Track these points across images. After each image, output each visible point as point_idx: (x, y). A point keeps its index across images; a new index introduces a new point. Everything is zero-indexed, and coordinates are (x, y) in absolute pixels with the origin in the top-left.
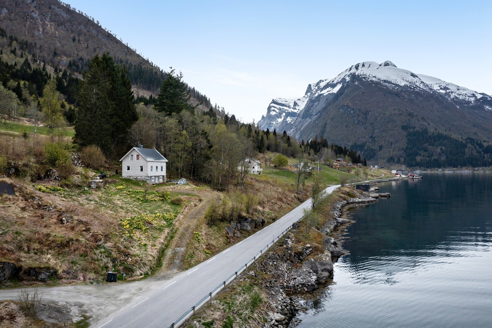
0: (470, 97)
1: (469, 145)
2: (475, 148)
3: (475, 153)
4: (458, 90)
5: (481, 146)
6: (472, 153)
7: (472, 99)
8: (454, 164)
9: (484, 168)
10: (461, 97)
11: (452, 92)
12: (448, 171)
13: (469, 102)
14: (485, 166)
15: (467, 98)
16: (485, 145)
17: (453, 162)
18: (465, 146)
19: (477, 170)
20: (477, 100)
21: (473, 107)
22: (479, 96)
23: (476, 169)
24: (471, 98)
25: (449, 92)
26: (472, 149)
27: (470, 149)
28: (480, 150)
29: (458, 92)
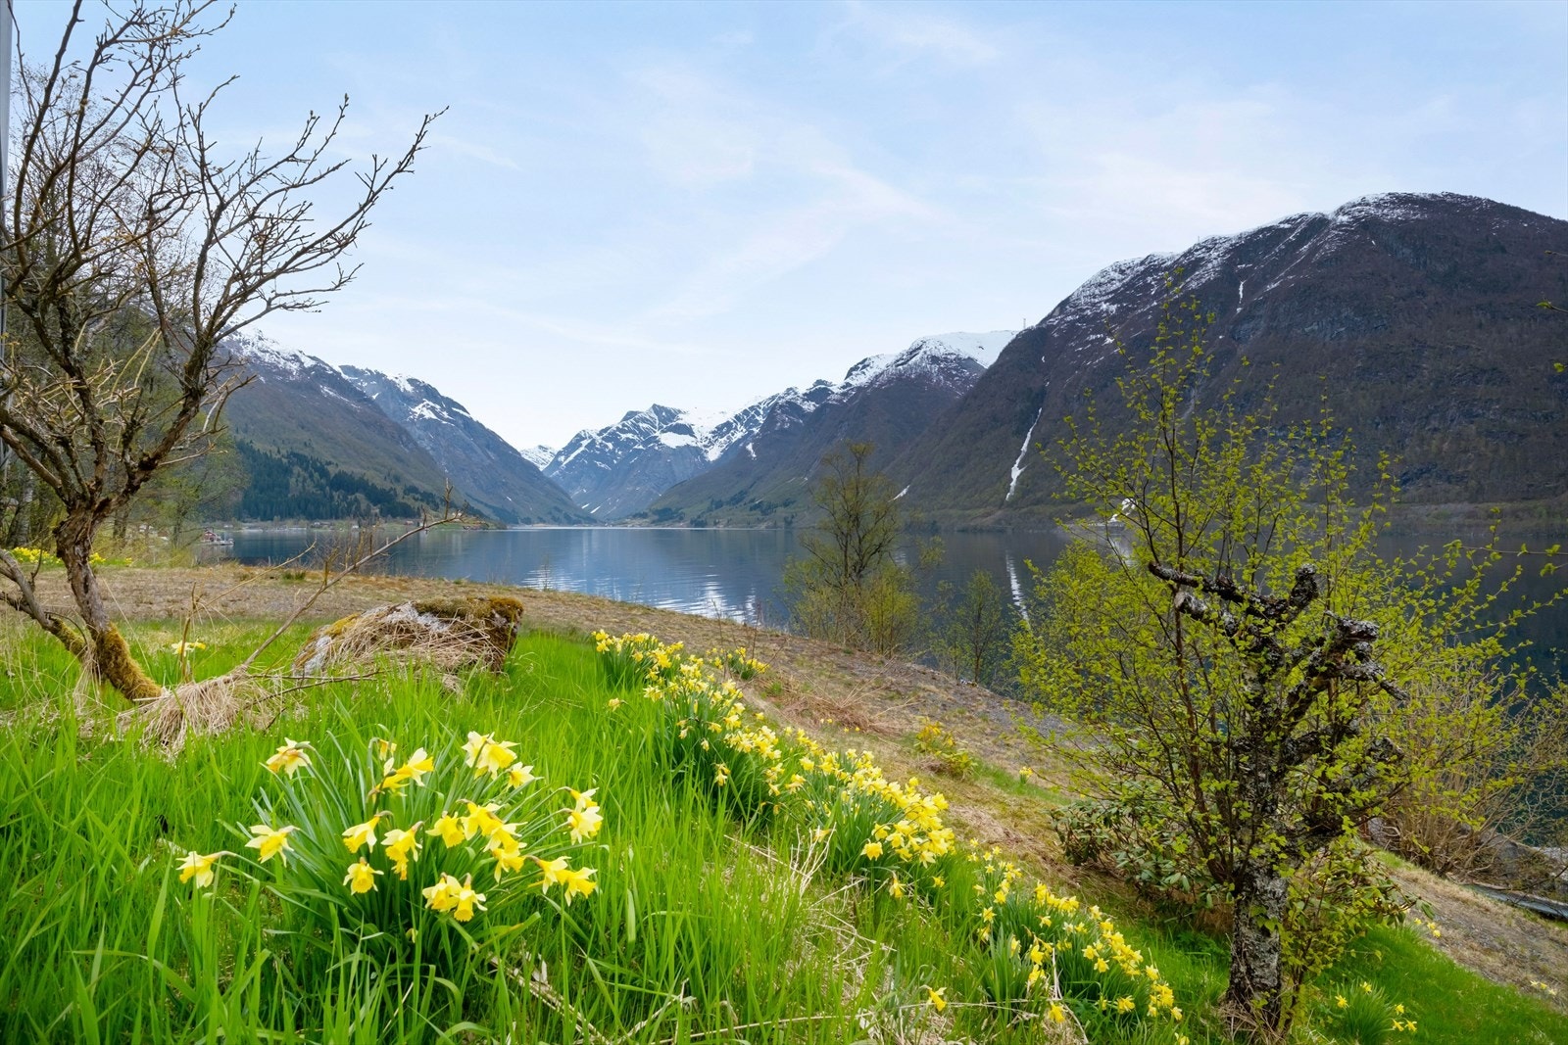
0: (288, 360)
1: (297, 469)
2: (311, 476)
3: (310, 487)
4: (260, 339)
5: (324, 473)
6: (303, 486)
7: (294, 367)
8: (265, 512)
9: (334, 521)
10: (267, 358)
11: (245, 343)
12: (250, 528)
13: (287, 373)
14: (337, 518)
15: (282, 361)
16: (332, 470)
17: (262, 507)
18: (287, 471)
19: (319, 527)
20: (303, 370)
21: (296, 385)
22: (308, 363)
23: (317, 523)
24: (289, 363)
25: (239, 341)
26: (304, 481)
27: (301, 479)
28: (323, 481)
29: (260, 345)
